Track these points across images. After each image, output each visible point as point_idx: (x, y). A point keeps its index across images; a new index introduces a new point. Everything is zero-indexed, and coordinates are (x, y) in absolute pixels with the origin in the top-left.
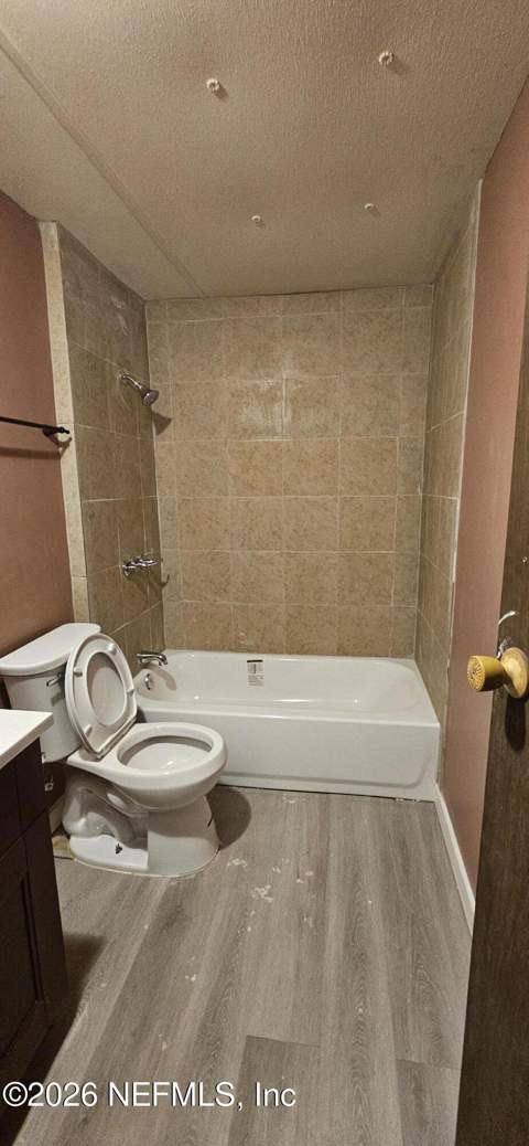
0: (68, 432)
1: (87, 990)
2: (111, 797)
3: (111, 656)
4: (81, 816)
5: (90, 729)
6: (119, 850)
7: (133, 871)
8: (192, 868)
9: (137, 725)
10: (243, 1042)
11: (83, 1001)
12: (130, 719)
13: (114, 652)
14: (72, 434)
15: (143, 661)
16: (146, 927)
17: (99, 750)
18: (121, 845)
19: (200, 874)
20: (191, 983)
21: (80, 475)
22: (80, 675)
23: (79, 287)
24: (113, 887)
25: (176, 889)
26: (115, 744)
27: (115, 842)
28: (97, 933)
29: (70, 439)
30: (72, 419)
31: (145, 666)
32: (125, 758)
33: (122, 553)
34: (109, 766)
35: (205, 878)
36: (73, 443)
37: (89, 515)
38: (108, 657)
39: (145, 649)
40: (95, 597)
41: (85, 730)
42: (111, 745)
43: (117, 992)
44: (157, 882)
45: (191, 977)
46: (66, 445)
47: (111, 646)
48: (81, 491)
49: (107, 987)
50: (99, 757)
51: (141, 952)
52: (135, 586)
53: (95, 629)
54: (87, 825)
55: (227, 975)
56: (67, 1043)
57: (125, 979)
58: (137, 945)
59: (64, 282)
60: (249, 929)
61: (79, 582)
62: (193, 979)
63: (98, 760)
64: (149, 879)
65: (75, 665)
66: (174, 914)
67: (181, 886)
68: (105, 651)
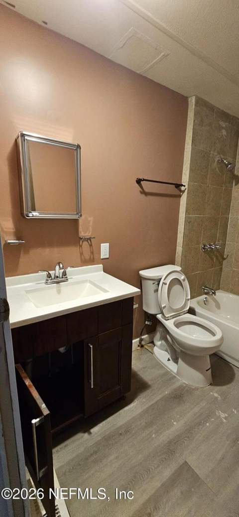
0: (184, 186)
1: (139, 397)
2: (168, 337)
3: (182, 281)
4: (160, 340)
5: (165, 307)
6: (169, 360)
7: (171, 370)
8: (195, 385)
9: (188, 314)
10: (183, 461)
11: (136, 400)
12: (184, 310)
13: (184, 280)
14: (187, 187)
15: (205, 291)
16: (166, 392)
17: (167, 316)
18: (170, 359)
19: (197, 389)
20: (173, 424)
21: (187, 204)
22: (166, 284)
23: (202, 121)
24: (162, 372)
25: (184, 388)
26: (175, 317)
27: (169, 356)
28: (150, 383)
29: (186, 189)
30: (188, 181)
31: (206, 294)
32: (178, 325)
33: (203, 240)
34: (170, 324)
35: (198, 392)
36: (186, 190)
37: (188, 221)
38: (180, 281)
39: (207, 286)
40: (185, 257)
41: (163, 306)
42: (174, 317)
43: (147, 406)
44: (178, 380)
45: (174, 422)
46: (184, 192)
47: (182, 277)
48: (186, 212)
49: (144, 402)
50: (167, 319)
51: (161, 399)
52: (208, 256)
53: (179, 268)
54: (161, 344)
55: (188, 432)
56: (126, 408)
57: (151, 404)
58: (161, 396)
59: (194, 121)
60: (208, 424)
61: (179, 249)
62: (175, 423)
63: (166, 320)
64: (175, 377)
65: (165, 279)
66: (180, 395)
67: (187, 388)
68: (180, 279)
